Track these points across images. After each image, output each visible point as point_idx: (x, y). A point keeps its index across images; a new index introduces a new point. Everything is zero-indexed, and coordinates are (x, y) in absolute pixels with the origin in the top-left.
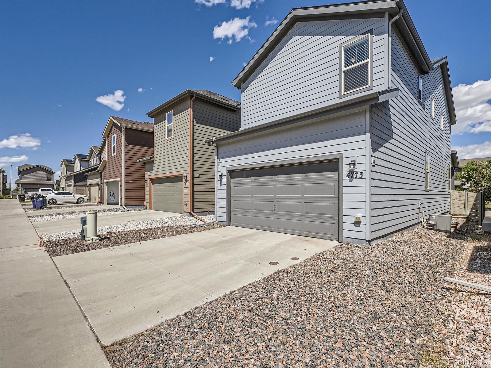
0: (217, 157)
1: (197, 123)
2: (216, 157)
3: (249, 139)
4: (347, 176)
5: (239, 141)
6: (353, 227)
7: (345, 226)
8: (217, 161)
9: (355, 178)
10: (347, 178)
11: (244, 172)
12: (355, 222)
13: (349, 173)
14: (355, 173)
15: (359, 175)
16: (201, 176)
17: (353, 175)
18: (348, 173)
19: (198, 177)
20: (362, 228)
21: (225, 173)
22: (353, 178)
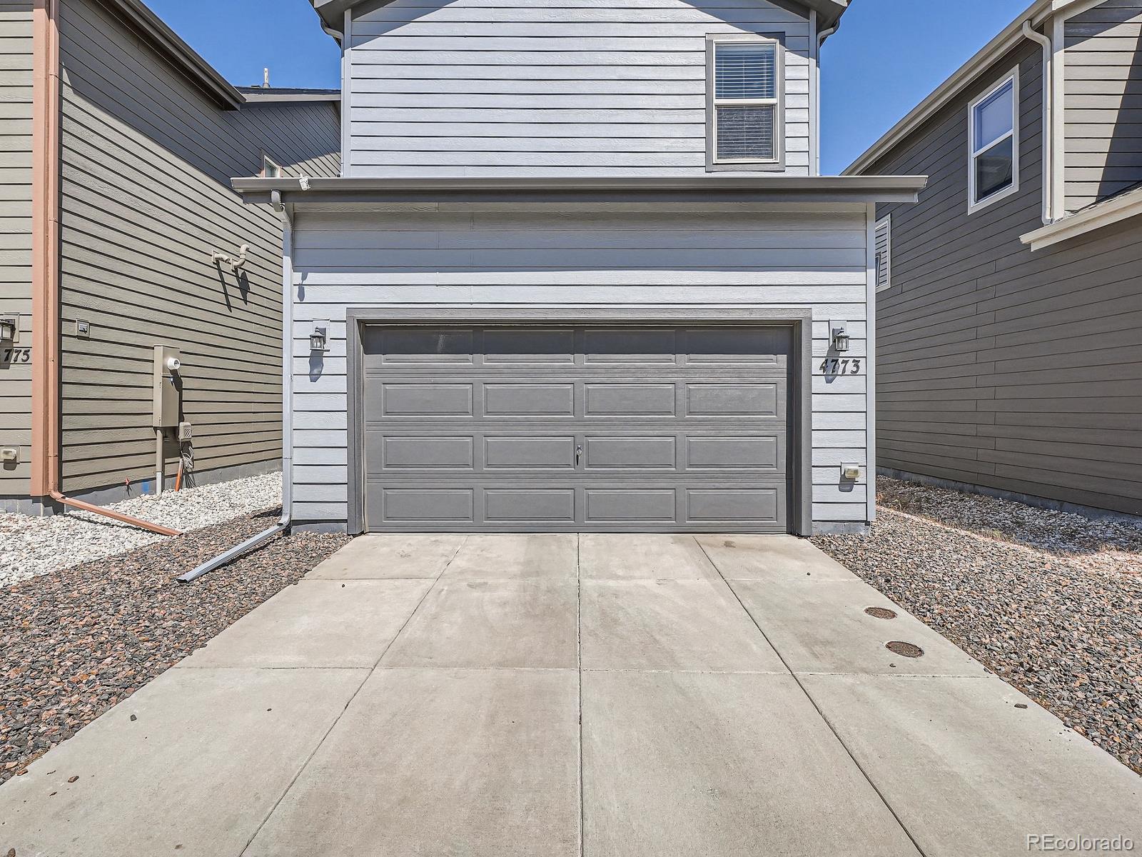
0: (293, 261)
1: (76, 92)
2: (287, 261)
3: (473, 218)
4: (822, 367)
5: (425, 217)
6: (835, 494)
7: (818, 493)
8: (290, 277)
9: (840, 372)
10: (821, 372)
11: (439, 333)
12: (841, 481)
13: (826, 360)
14: (840, 360)
15: (850, 367)
16: (94, 332)
17: (837, 366)
18: (824, 360)
19: (83, 334)
20: (858, 493)
21: (340, 330)
22: (835, 373)
